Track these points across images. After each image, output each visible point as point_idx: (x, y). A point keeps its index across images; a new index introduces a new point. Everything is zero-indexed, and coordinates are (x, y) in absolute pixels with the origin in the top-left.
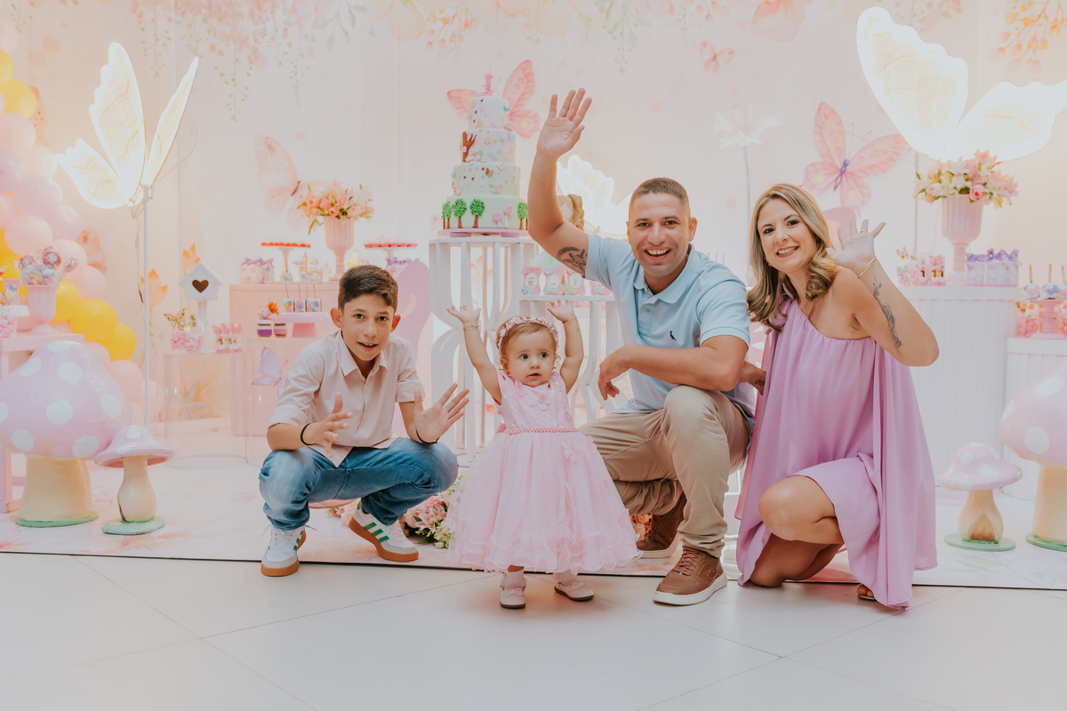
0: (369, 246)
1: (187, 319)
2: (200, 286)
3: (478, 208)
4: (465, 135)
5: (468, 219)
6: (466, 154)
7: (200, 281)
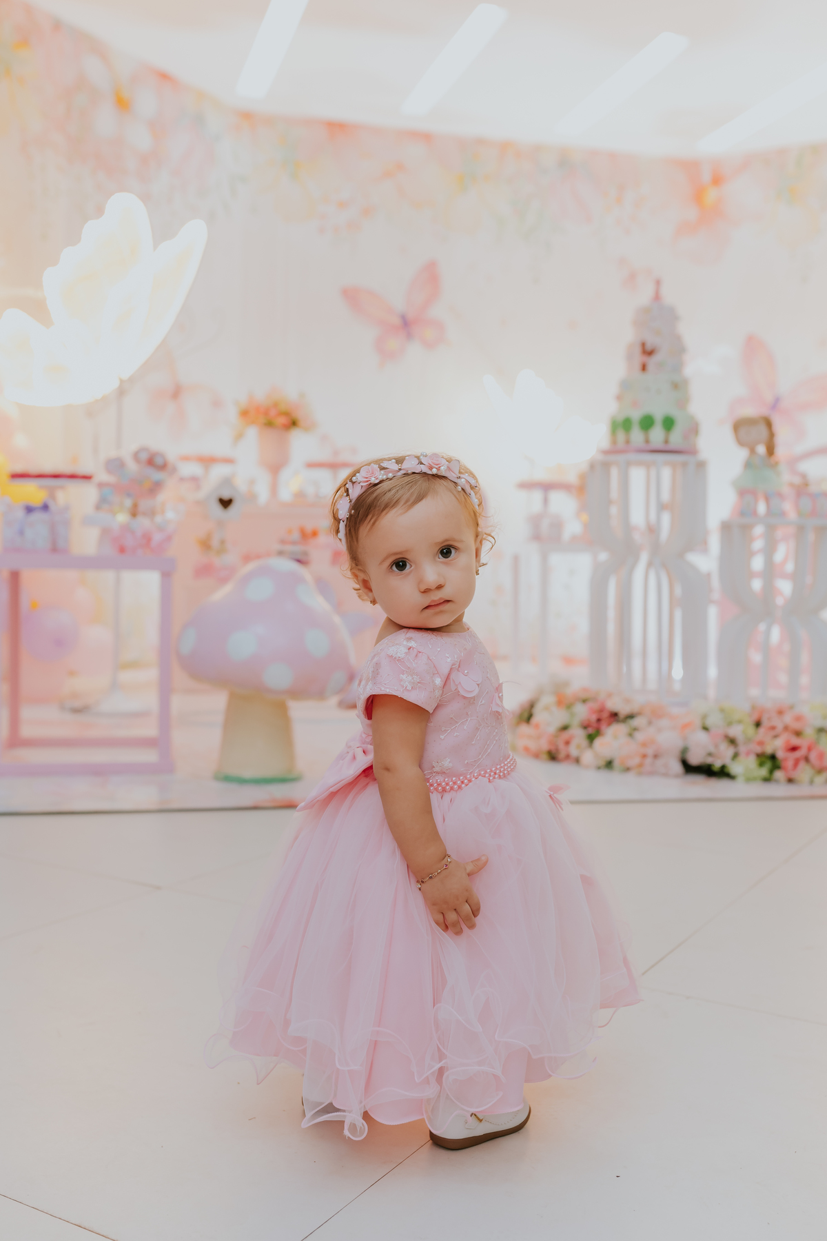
0: (312, 465)
1: (215, 543)
2: (226, 503)
3: (669, 423)
4: (643, 345)
5: (657, 435)
6: (644, 368)
7: (226, 496)
